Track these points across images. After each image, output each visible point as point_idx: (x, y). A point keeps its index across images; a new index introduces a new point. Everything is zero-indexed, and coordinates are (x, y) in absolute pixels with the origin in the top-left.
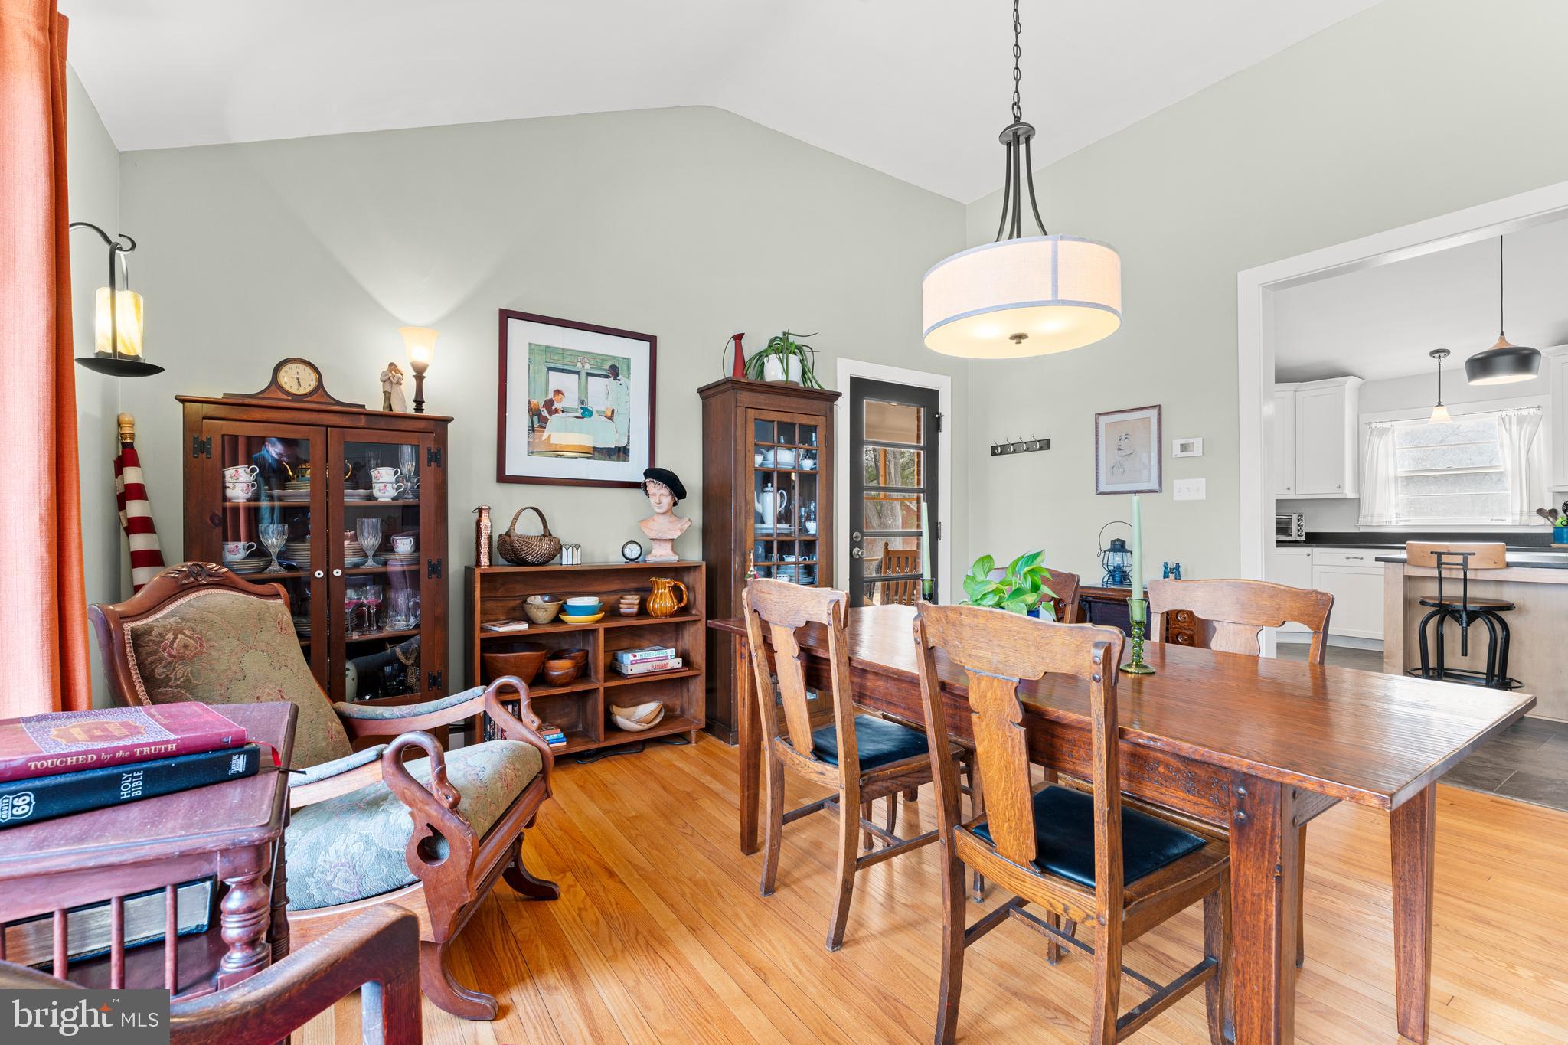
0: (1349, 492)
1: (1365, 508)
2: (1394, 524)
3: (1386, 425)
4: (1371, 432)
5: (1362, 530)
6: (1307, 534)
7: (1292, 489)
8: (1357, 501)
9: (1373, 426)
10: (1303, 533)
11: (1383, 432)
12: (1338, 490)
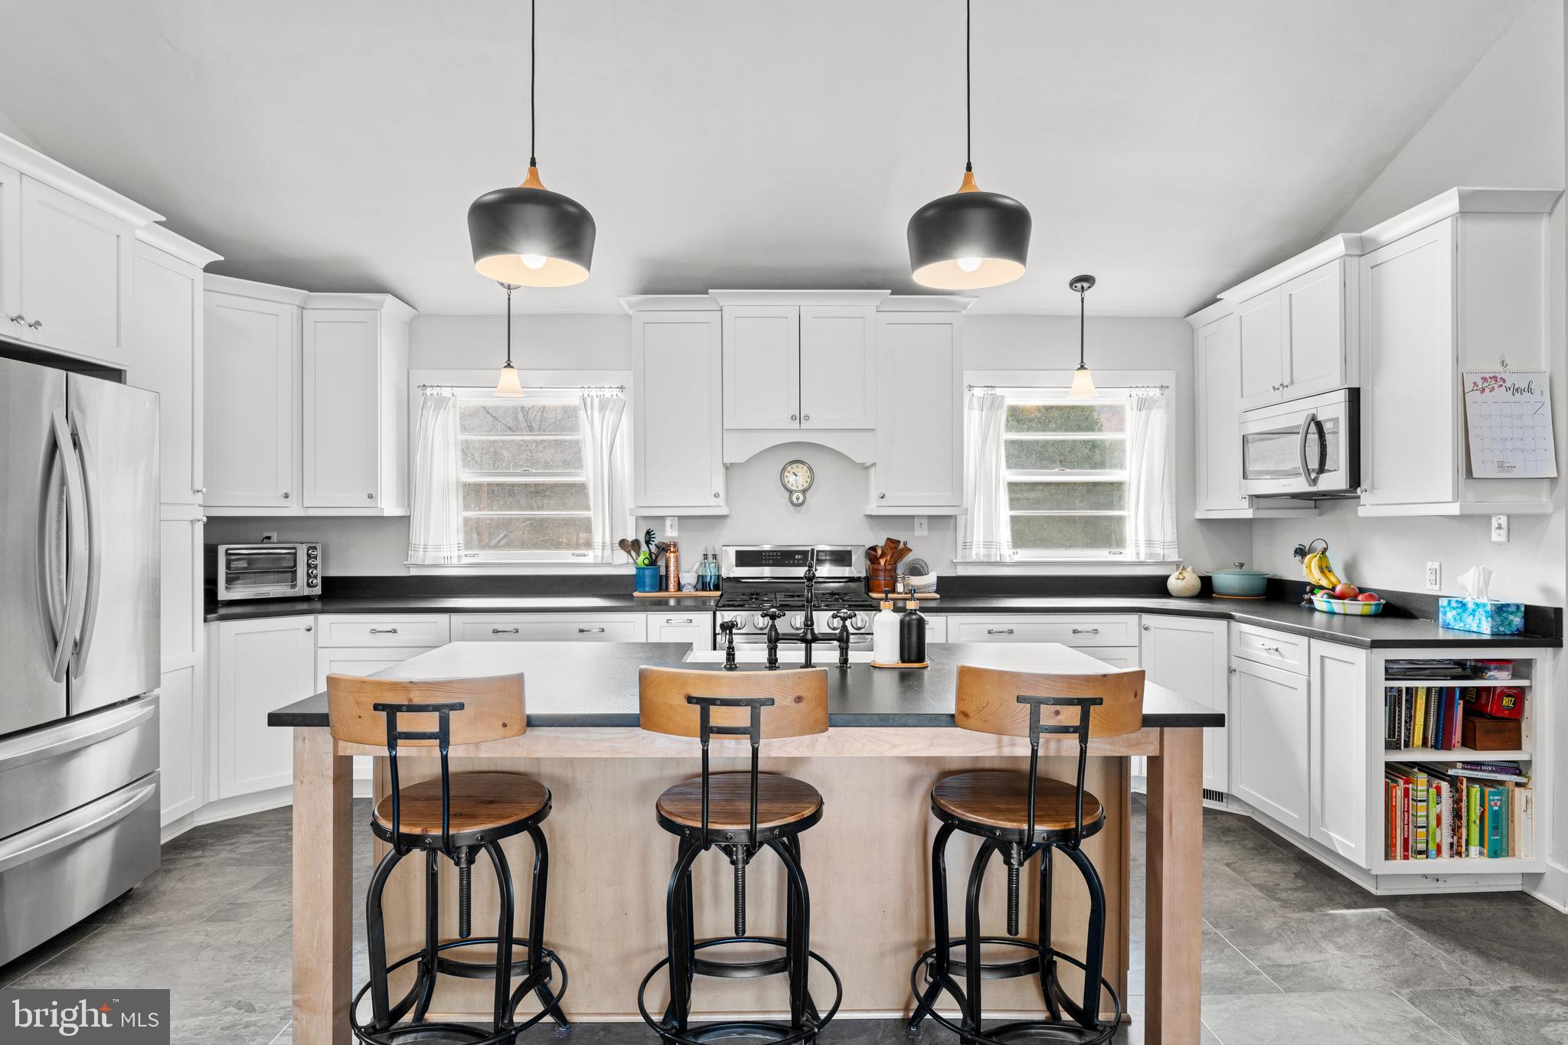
0: (390, 508)
1: (417, 534)
2: (455, 561)
3: (446, 392)
4: (425, 402)
5: (414, 572)
6: (325, 580)
7: (294, 496)
8: (405, 520)
9: (429, 391)
10: (319, 581)
11: (441, 403)
12: (369, 503)
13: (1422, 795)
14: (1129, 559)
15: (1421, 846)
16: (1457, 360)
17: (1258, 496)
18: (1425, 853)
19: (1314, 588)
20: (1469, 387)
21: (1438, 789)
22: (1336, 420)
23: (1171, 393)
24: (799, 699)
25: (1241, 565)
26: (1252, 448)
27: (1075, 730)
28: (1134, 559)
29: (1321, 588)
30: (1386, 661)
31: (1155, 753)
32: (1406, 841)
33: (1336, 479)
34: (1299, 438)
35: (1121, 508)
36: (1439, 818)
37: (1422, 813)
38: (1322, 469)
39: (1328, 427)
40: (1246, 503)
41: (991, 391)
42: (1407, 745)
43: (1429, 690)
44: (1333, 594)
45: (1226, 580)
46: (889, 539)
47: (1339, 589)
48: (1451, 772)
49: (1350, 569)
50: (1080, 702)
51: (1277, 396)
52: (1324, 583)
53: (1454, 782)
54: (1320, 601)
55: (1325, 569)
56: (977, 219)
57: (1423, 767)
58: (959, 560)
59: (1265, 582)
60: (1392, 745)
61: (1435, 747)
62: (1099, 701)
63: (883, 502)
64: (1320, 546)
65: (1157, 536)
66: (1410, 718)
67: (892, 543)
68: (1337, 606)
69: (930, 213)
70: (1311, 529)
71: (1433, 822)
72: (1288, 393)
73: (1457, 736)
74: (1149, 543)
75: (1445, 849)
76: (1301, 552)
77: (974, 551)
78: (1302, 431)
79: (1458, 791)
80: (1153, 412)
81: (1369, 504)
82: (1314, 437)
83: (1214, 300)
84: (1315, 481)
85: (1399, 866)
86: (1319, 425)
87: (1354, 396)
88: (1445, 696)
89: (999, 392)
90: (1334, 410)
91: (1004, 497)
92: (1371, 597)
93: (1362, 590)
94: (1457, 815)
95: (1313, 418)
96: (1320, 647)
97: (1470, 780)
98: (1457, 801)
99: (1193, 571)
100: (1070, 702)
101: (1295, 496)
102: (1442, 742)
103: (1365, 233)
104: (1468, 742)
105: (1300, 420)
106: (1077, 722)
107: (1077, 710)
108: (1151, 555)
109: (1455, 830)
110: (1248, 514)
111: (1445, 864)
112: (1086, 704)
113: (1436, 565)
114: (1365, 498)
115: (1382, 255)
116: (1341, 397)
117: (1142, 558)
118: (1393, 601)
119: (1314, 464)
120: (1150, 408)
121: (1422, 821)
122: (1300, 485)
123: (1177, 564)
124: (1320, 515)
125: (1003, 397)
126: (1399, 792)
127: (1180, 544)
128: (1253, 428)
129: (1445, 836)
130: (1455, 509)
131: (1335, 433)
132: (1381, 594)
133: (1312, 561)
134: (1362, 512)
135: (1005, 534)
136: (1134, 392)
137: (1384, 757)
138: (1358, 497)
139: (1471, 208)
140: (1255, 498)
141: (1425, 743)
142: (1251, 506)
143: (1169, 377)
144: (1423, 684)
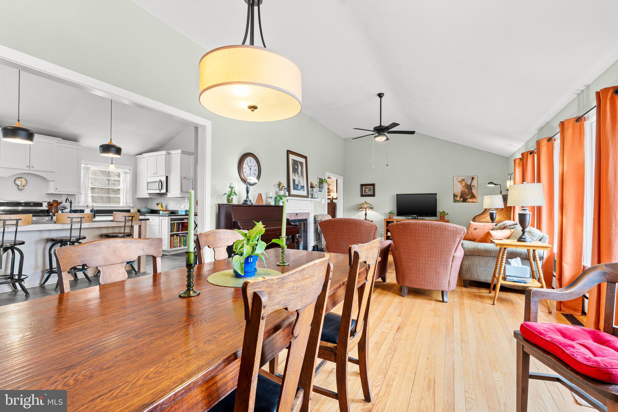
13: (175, 238)
14: (121, 206)
15: (175, 246)
16: (181, 174)
17: (150, 193)
18: (176, 247)
19: (160, 210)
20: (182, 178)
21: (178, 237)
22: (164, 181)
23: (131, 171)
24: (88, 217)
25: (146, 207)
26: (149, 184)
27: (131, 220)
28: (123, 206)
29: (161, 210)
30: (171, 218)
31: (140, 224)
32: (173, 245)
33: (164, 191)
34: (158, 183)
35: (120, 195)
36: (178, 242)
37: (175, 241)
38: (162, 189)
39: (163, 182)
40: (148, 195)
41: (86, 165)
42: (173, 232)
43: (177, 223)
44: (163, 211)
45: (143, 210)
46: (54, 200)
47: (164, 210)
48: (179, 235)
49: (166, 207)
50: (132, 216)
51: (154, 175)
52: (162, 209)
53: (180, 236)
54: (161, 212)
55: (162, 207)
56: (113, 149)
57: (175, 234)
58: (76, 205)
59: (151, 210)
60: (171, 232)
61: (177, 232)
62: (134, 216)
63: (57, 190)
64: (161, 203)
65: (128, 201)
66: (174, 228)
67: (55, 201)
68: (164, 212)
69: (105, 146)
70: (160, 200)
71: (177, 242)
72: (156, 175)
73: (180, 230)
74: (126, 202)
75: (178, 246)
76: (158, 204)
77: (81, 204)
78: (159, 182)
79: (180, 237)
80: (127, 175)
81: (169, 195)
82: (160, 183)
83: (141, 154)
84: (160, 191)
85: (172, 249)
86: (161, 182)
87: (167, 177)
88: (179, 224)
89: (89, 166)
90: (164, 179)
91: (90, 191)
92: (169, 211)
93: (168, 210)
94: (180, 241)
95: (160, 180)
96: (161, 218)
97: (182, 236)
98: (180, 239)
99: (136, 208)
100: (130, 216)
101: (157, 194)
102: (178, 231)
103: (169, 151)
104: (182, 231)
105: (158, 180)
106: (131, 219)
107: (131, 217)
108: (127, 205)
109: (180, 243)
110: (148, 197)
111: (179, 248)
112: (132, 217)
113: (179, 205)
114: (168, 194)
115: (171, 155)
116: (165, 177)
117: (125, 206)
118: (172, 211)
119: (160, 188)
120: (127, 174)
121: (175, 242)
122: (158, 192)
123: (132, 207)
124: (161, 197)
125: (90, 167)
126: (172, 238)
127: (133, 203)
128: (149, 181)
129: (178, 244)
130: (180, 196)
131: (164, 182)
132: (171, 211)
133: (160, 206)
134: (168, 196)
135: (90, 200)
136: (123, 170)
137: (170, 233)
138: (167, 194)
139: (183, 152)
140: (149, 194)
141: (176, 232)
142: (149, 195)
143: (131, 168)
144: (176, 222)
